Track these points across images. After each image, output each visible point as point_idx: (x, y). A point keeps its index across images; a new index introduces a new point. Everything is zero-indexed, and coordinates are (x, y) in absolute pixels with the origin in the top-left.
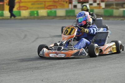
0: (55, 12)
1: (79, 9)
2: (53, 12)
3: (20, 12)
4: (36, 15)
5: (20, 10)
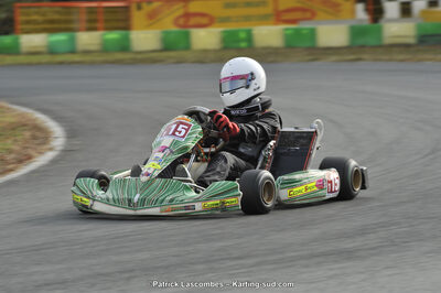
0: (313, 33)
2: (305, 32)
3: (187, 36)
4: (243, 45)
5: (185, 26)
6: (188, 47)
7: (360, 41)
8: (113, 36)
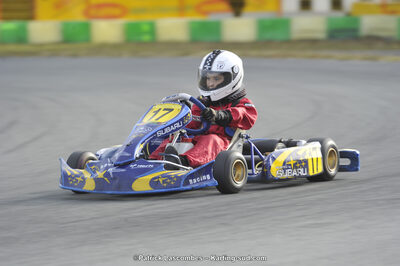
1: (320, 14)
6: (88, 39)
7: (268, 36)
8: (9, 26)
